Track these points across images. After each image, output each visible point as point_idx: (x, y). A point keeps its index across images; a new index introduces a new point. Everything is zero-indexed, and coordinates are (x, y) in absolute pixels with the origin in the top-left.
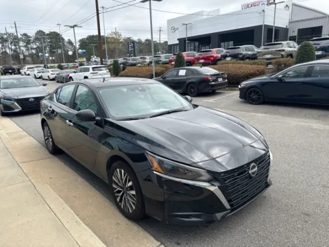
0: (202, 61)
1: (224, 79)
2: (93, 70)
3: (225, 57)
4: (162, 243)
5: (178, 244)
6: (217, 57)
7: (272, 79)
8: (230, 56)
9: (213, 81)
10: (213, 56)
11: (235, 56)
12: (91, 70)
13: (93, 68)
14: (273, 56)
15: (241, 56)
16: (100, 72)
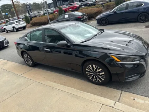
0: (71, 9)
1: (86, 16)
2: (17, 23)
3: (81, 6)
4: (122, 91)
5: (129, 89)
6: (77, 6)
7: (111, 12)
8: (83, 5)
9: (82, 18)
10: (75, 6)
11: (86, 5)
12: (15, 22)
13: (16, 22)
14: (103, 3)
15: (88, 5)
16: (20, 23)
